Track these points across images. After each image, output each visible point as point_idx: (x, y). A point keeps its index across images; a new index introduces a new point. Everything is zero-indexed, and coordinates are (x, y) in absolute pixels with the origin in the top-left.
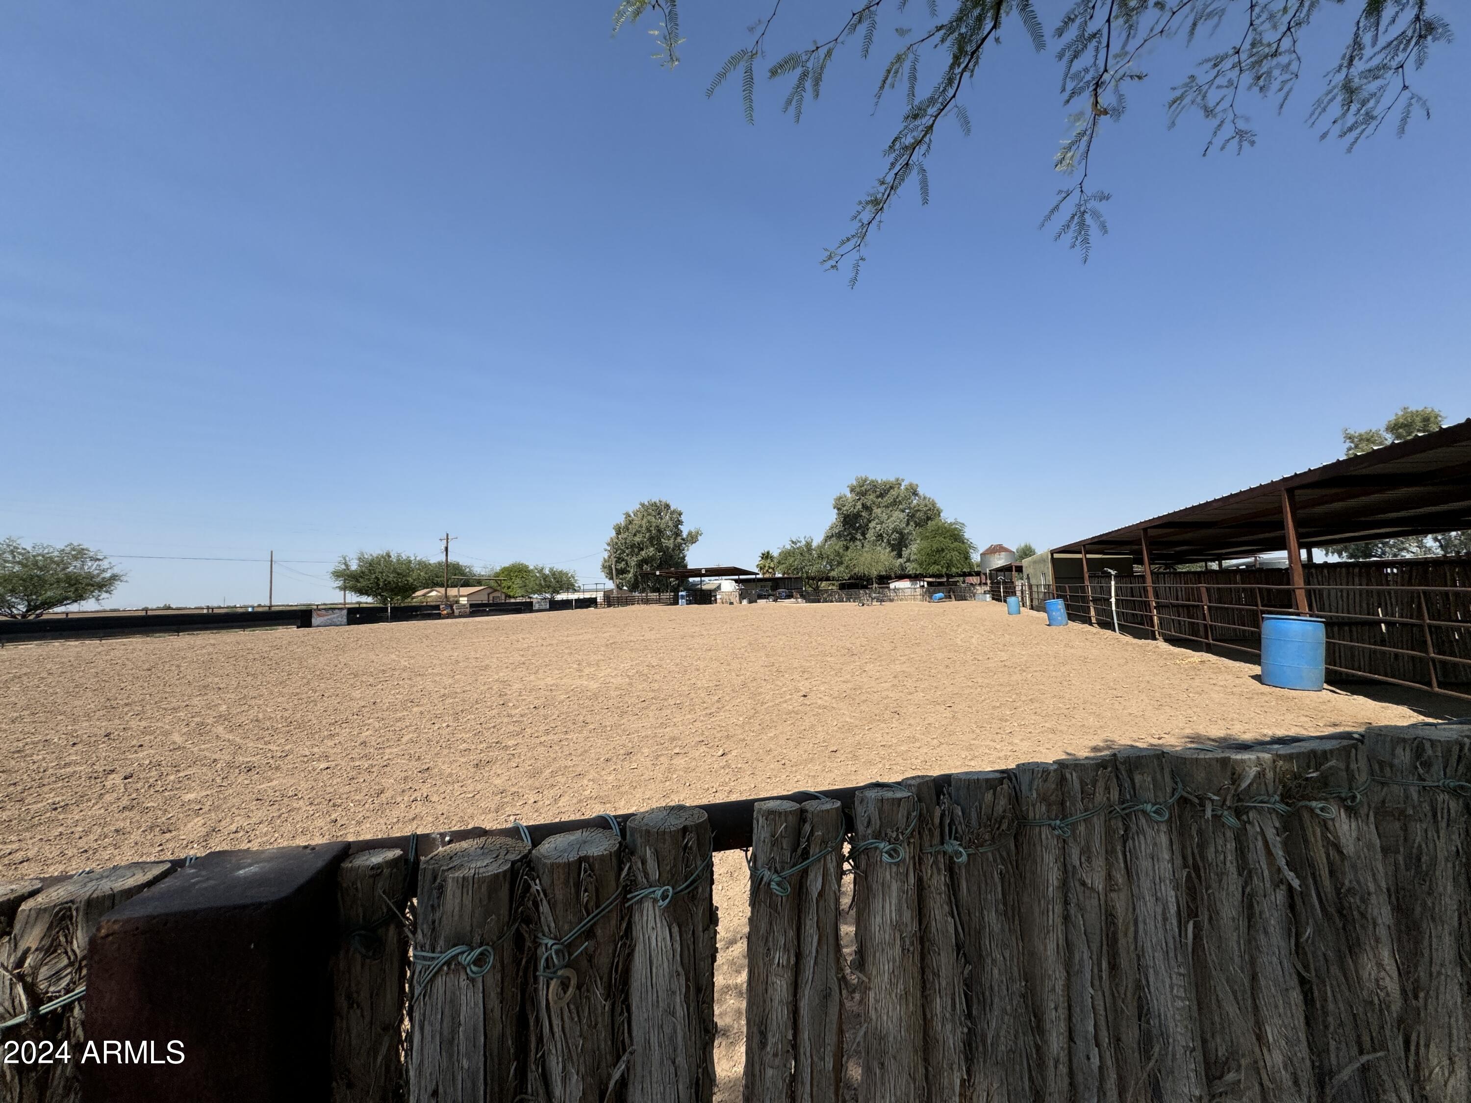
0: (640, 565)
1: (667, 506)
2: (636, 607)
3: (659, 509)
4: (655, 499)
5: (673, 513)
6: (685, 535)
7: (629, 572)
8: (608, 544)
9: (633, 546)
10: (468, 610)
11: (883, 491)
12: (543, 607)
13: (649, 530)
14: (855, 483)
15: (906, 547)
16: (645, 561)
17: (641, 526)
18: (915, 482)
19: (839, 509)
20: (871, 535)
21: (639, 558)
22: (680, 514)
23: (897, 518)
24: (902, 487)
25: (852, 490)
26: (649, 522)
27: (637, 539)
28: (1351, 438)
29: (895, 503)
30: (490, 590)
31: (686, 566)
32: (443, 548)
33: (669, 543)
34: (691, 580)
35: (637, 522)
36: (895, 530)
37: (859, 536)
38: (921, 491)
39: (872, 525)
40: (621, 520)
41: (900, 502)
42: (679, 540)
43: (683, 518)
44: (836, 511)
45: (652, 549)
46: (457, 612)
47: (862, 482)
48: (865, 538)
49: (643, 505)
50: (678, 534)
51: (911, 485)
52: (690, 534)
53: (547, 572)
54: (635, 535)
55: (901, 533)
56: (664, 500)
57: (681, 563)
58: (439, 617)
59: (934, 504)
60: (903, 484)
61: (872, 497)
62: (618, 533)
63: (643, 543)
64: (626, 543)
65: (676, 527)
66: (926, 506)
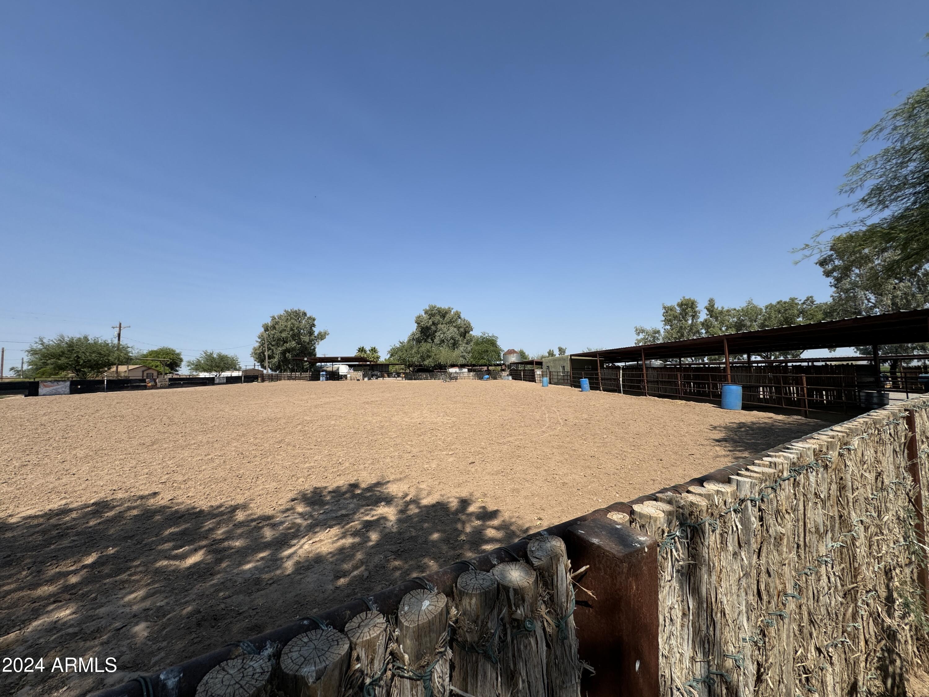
0: (284, 353)
1: (305, 314)
2: (282, 382)
3: (298, 315)
4: (296, 309)
5: (310, 318)
6: (316, 334)
7: (274, 358)
8: (259, 338)
9: (279, 340)
10: (167, 383)
11: (443, 314)
12: (222, 381)
13: (292, 330)
14: (428, 308)
15: (457, 348)
16: (288, 350)
17: (286, 326)
18: (459, 311)
19: (418, 324)
20: (437, 341)
21: (284, 348)
22: (314, 320)
23: (452, 332)
24: (452, 313)
25: (426, 313)
26: (292, 324)
27: (284, 335)
28: (665, 308)
29: (451, 322)
31: (315, 355)
32: (116, 334)
33: (307, 339)
34: (318, 364)
35: (282, 323)
36: (452, 338)
37: (430, 340)
38: (462, 316)
39: (437, 334)
40: (269, 321)
41: (454, 322)
42: (313, 337)
43: (315, 323)
44: (416, 325)
45: (294, 342)
46: (159, 384)
47: (432, 308)
48: (433, 342)
49: (287, 312)
50: (311, 333)
51: (457, 312)
52: (320, 333)
53: (215, 356)
54: (281, 332)
55: (455, 340)
56: (302, 310)
57: (312, 353)
58: (145, 388)
59: (469, 324)
60: (452, 311)
61: (438, 317)
62: (266, 330)
63: (287, 338)
64: (274, 337)
65: (311, 328)
66: (465, 325)
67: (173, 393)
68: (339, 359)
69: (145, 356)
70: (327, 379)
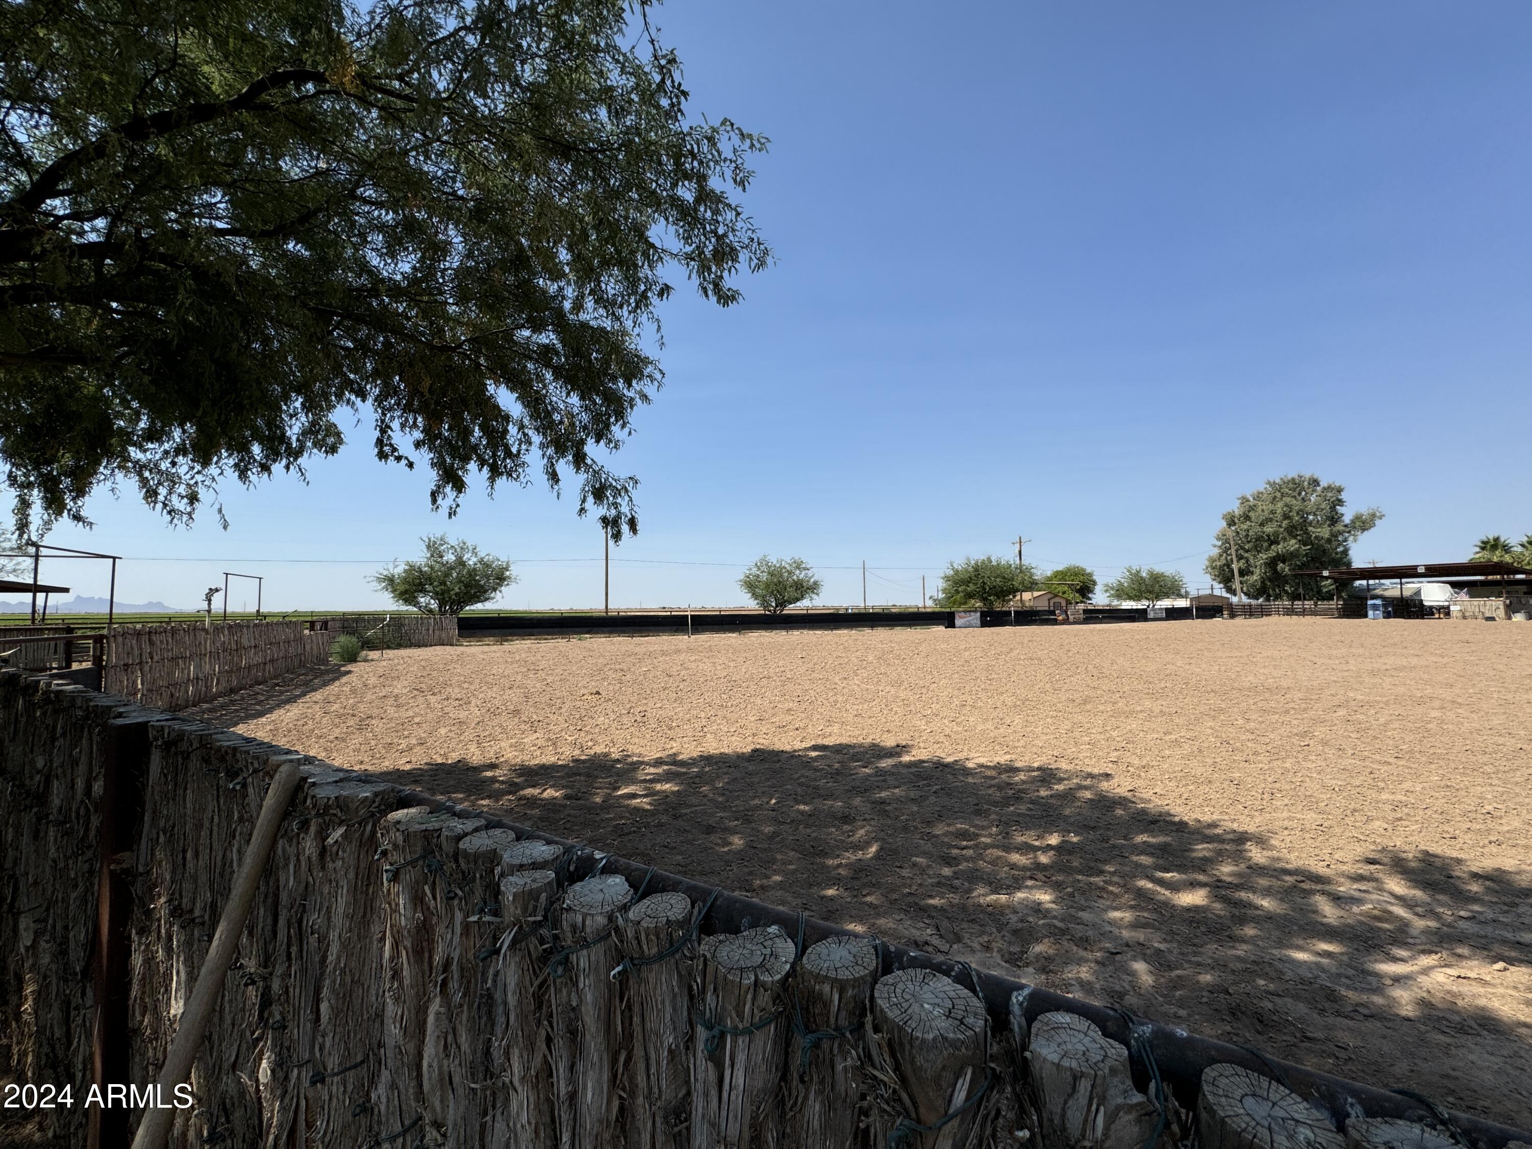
0: (1272, 564)
1: (1315, 482)
2: (1274, 619)
3: (1298, 487)
4: (1292, 474)
5: (1329, 488)
6: (1347, 519)
7: (1252, 573)
8: (1218, 539)
9: (1259, 539)
10: (1082, 616)
12: (1159, 616)
13: (1286, 517)
16: (1282, 558)
17: (1273, 512)
21: (1272, 554)
22: (1340, 491)
26: (1286, 505)
27: (1268, 529)
30: (1050, 596)
31: (1349, 564)
32: (1018, 550)
33: (1325, 532)
34: (1357, 583)
35: (1264, 507)
40: (1235, 508)
42: (1339, 527)
43: (1344, 496)
45: (1293, 541)
46: (1071, 618)
49: (1272, 484)
50: (1334, 519)
52: (1358, 518)
53: (1144, 575)
54: (1262, 525)
56: (1307, 474)
57: (1340, 561)
58: (1055, 622)
62: (1231, 522)
63: (1276, 534)
64: (1247, 535)
65: (1333, 508)
67: (1091, 631)
68: (1421, 570)
69: (1050, 579)
70: (1387, 615)
